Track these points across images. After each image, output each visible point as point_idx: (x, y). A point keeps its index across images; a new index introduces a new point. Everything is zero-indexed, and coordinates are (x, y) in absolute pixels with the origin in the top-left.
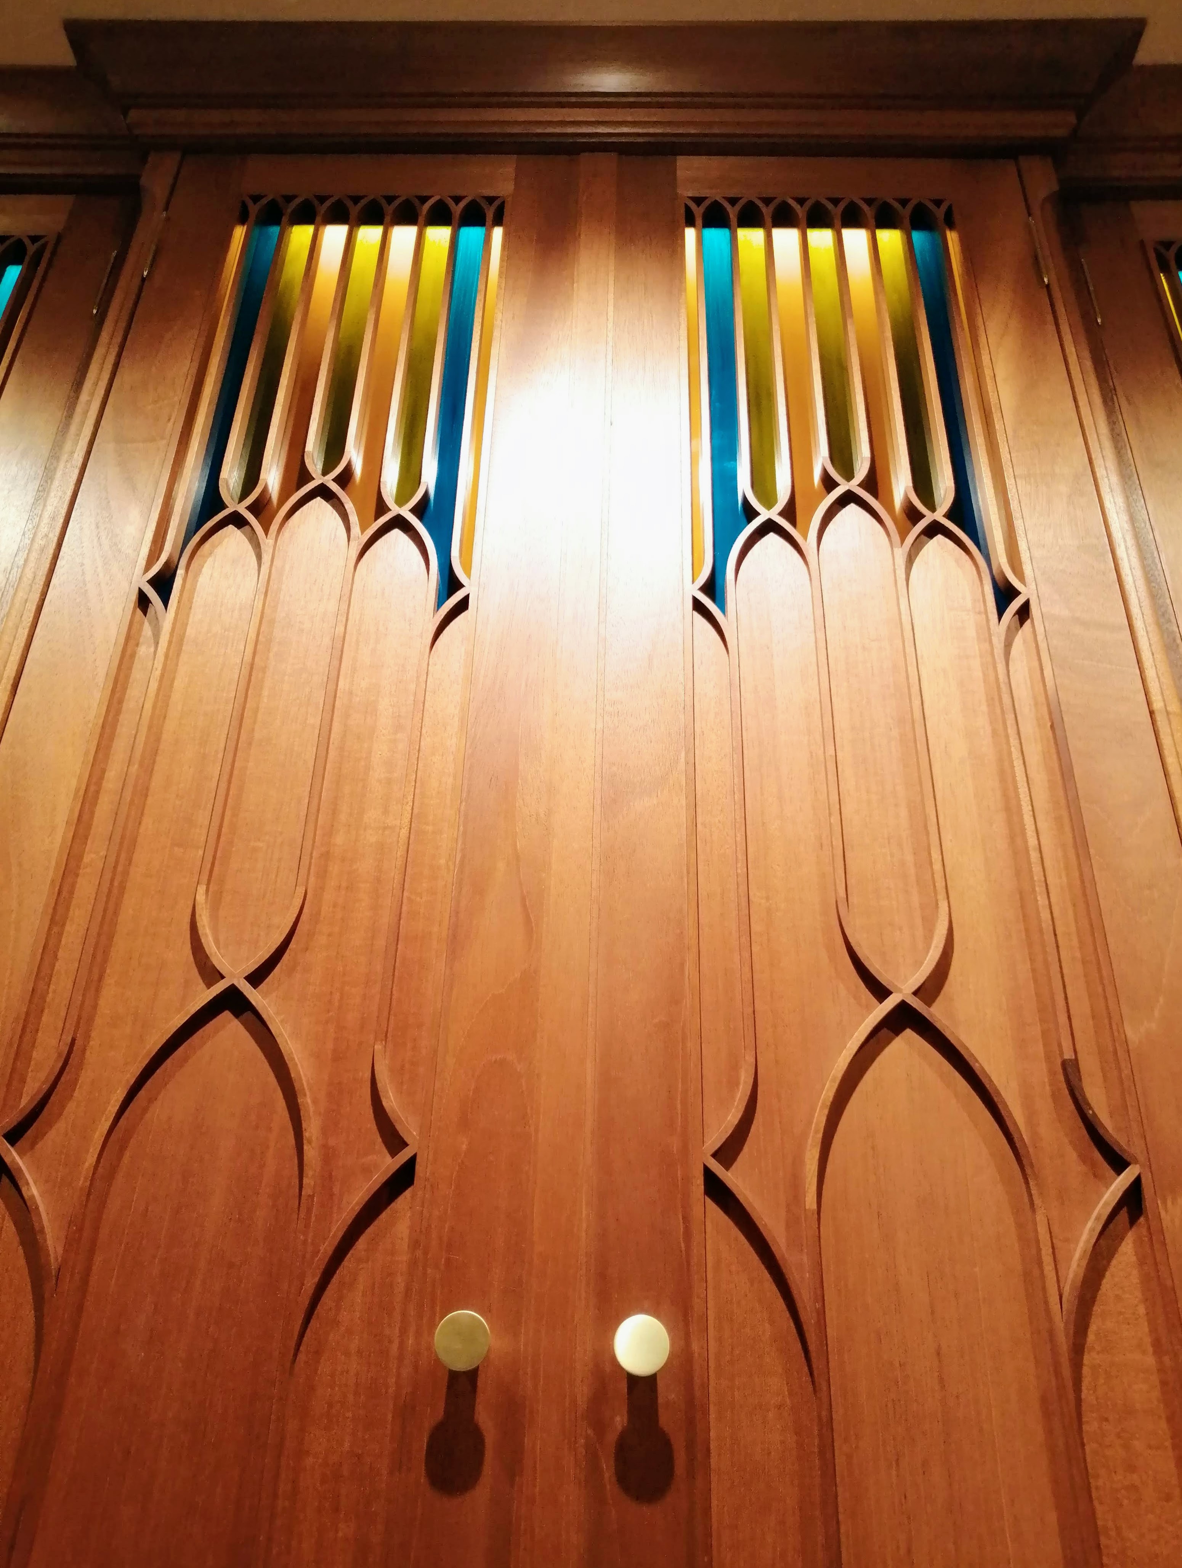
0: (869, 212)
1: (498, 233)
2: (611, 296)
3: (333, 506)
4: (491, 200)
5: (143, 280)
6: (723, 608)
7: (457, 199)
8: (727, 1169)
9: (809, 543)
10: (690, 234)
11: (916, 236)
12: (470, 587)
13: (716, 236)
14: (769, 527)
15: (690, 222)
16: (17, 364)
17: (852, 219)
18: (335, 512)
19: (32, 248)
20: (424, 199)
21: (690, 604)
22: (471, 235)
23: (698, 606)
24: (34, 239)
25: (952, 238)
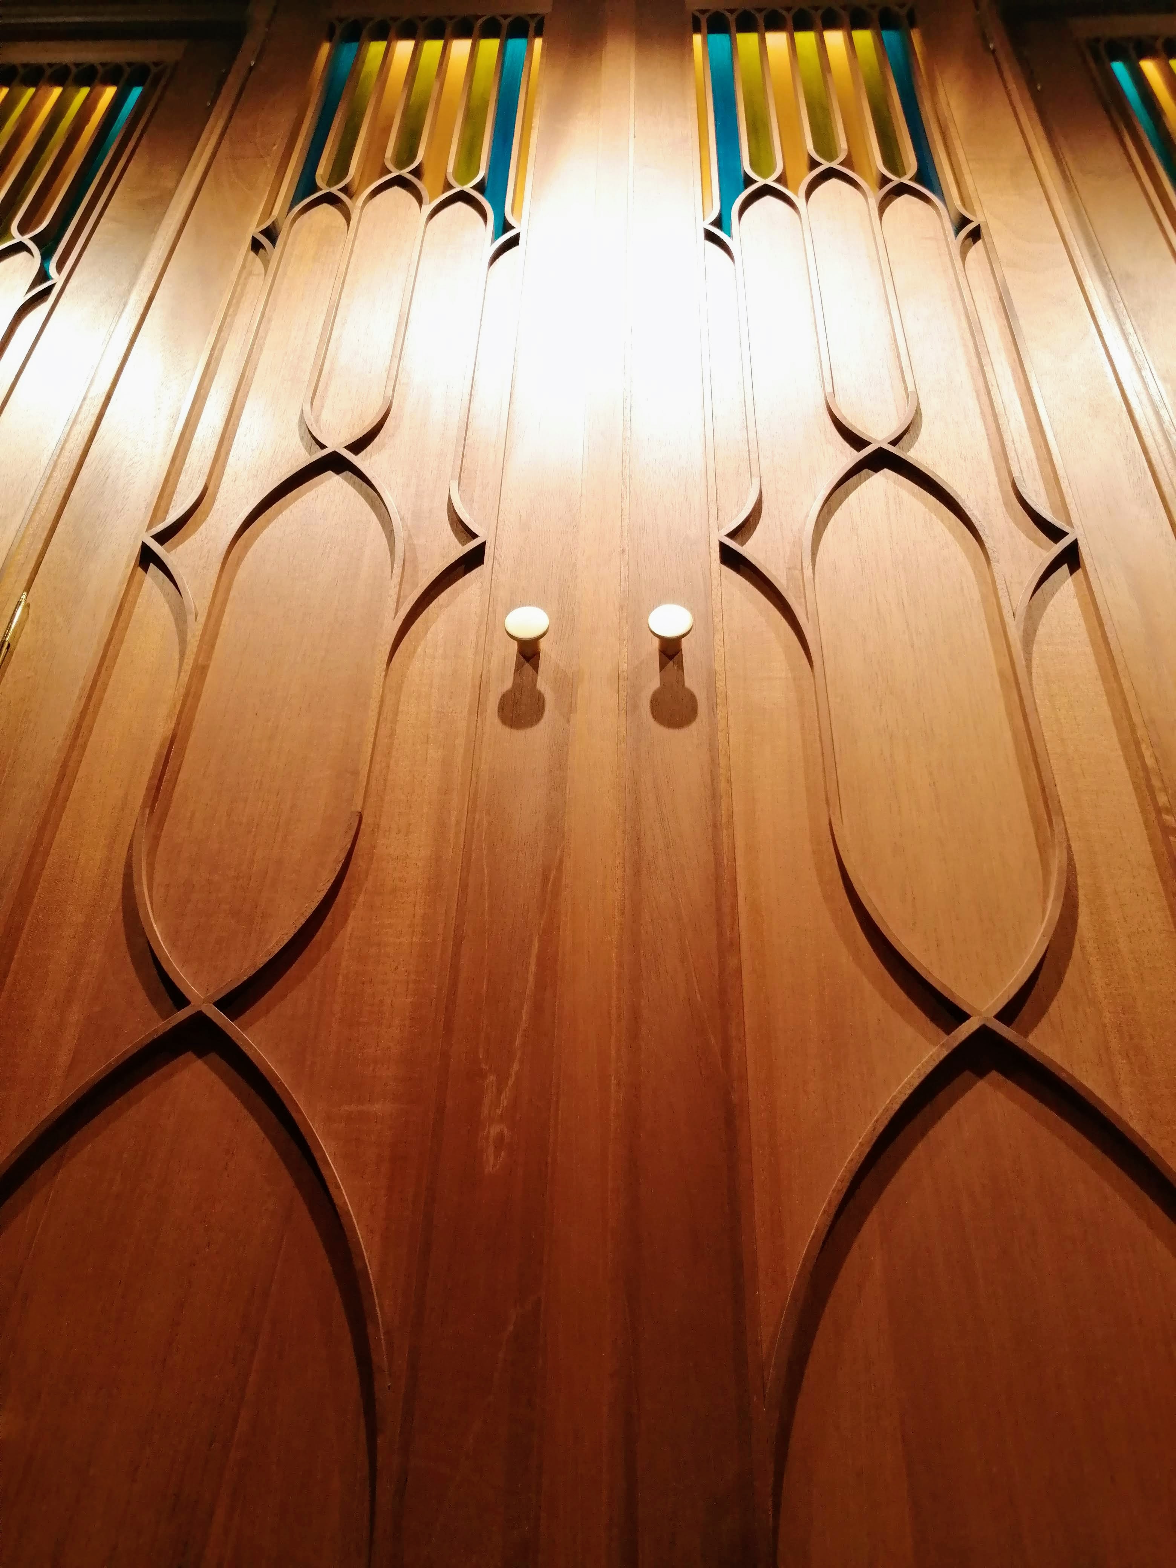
0: (845, 16)
1: (538, 43)
2: (633, 73)
3: (409, 191)
4: (533, 16)
5: (251, 69)
6: (730, 234)
7: (505, 17)
8: (742, 545)
9: (799, 200)
10: (697, 39)
11: (884, 34)
12: (519, 227)
13: (720, 40)
14: (766, 190)
15: (697, 29)
16: (144, 141)
17: (831, 23)
18: (409, 194)
19: (154, 70)
20: (478, 17)
21: (702, 235)
22: (516, 45)
23: (710, 237)
24: (156, 64)
25: (916, 36)
